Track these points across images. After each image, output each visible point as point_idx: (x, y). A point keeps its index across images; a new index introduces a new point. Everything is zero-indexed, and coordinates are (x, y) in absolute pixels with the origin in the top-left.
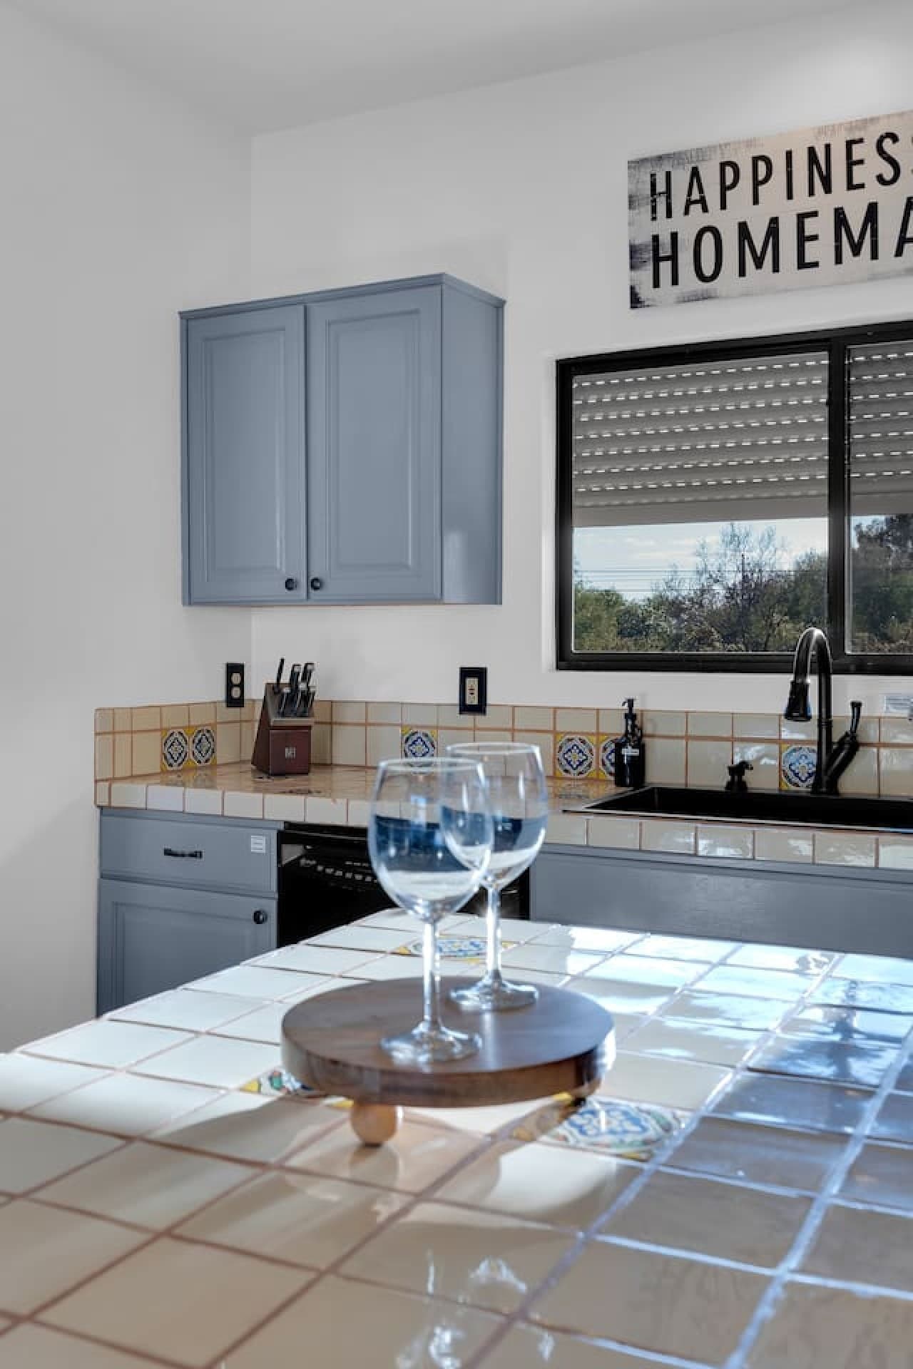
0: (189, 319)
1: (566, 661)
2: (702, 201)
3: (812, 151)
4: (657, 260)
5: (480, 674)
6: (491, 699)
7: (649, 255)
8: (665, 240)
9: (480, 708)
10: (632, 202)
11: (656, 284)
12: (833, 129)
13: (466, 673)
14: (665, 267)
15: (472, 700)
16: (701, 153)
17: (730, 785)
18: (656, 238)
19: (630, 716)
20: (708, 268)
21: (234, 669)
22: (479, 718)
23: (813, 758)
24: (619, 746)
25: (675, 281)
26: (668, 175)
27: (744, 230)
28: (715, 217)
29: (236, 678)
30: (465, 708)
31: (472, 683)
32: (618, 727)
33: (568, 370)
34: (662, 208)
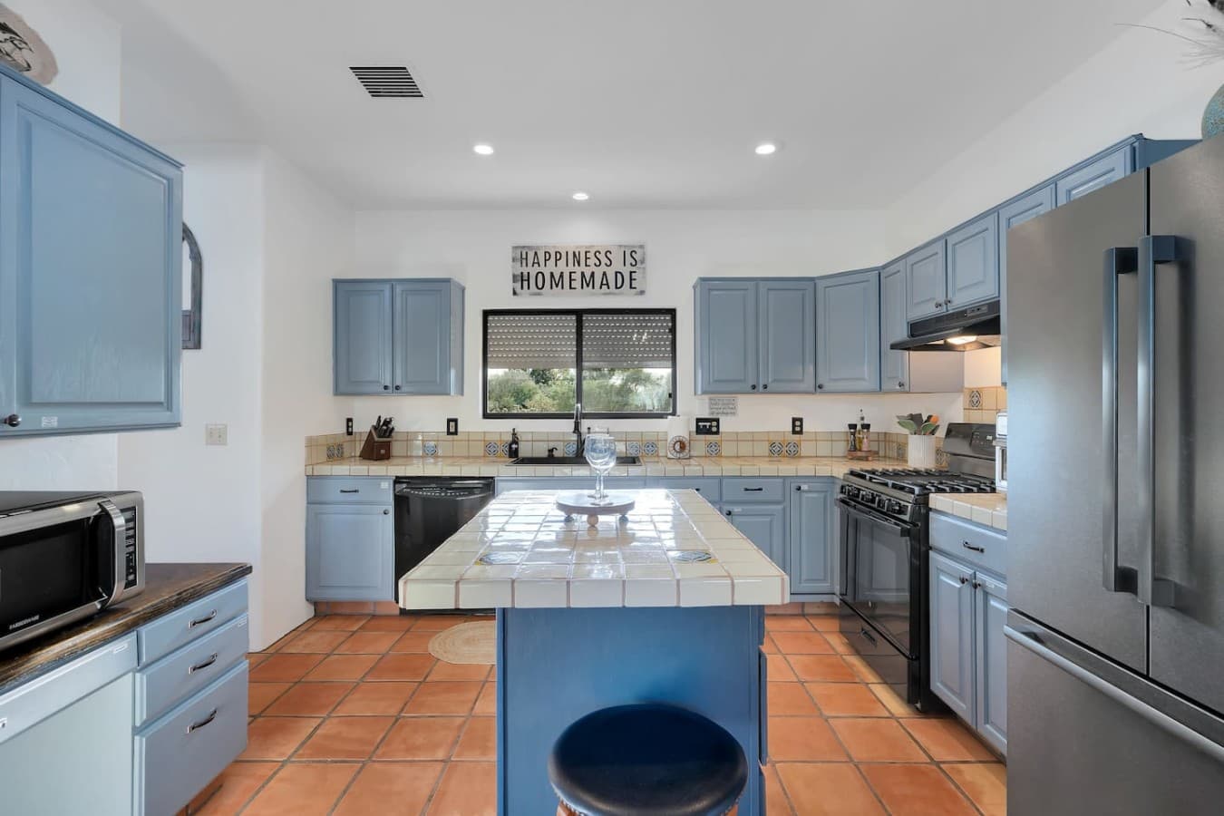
0: (337, 283)
1: (486, 416)
2: (538, 263)
3: (574, 253)
4: (522, 280)
5: (455, 421)
6: (459, 430)
7: (520, 278)
8: (525, 274)
9: (456, 433)
10: (514, 260)
11: (522, 287)
12: (582, 247)
13: (449, 421)
14: (525, 283)
15: (452, 430)
16: (538, 247)
17: (549, 456)
18: (522, 273)
19: (514, 434)
20: (540, 285)
21: (349, 420)
22: (455, 436)
23: (575, 446)
24: (510, 445)
25: (529, 288)
26: (527, 253)
27: (552, 275)
28: (542, 269)
29: (350, 424)
30: (449, 433)
31: (452, 424)
32: (510, 438)
33: (487, 314)
34: (524, 264)
